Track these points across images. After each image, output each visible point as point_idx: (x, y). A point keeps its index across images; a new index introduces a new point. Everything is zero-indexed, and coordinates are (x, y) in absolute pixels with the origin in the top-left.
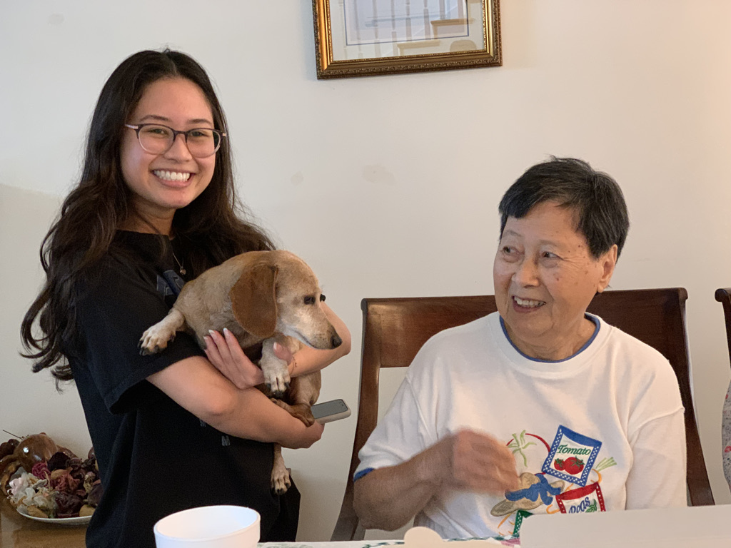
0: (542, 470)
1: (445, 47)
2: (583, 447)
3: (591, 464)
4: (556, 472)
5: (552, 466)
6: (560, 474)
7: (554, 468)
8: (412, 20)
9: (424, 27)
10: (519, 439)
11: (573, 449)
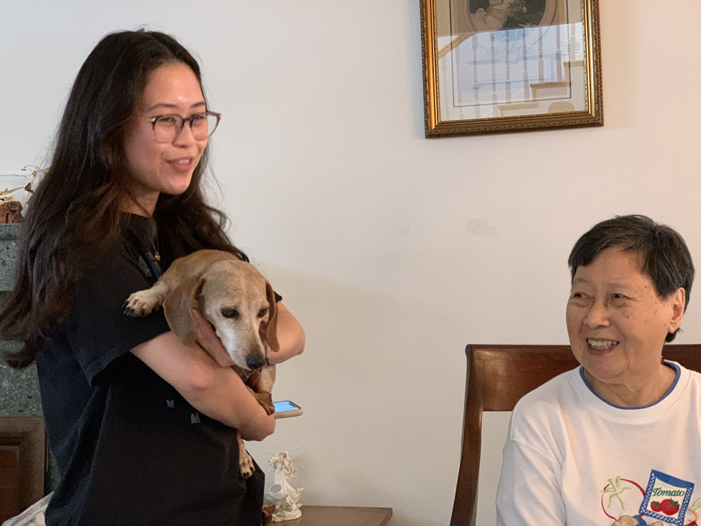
0: (640, 512)
1: (543, 109)
2: (677, 489)
3: (686, 504)
4: (654, 513)
5: (649, 508)
6: (658, 515)
7: (651, 510)
8: (511, 84)
9: (523, 90)
10: (615, 484)
11: (667, 492)
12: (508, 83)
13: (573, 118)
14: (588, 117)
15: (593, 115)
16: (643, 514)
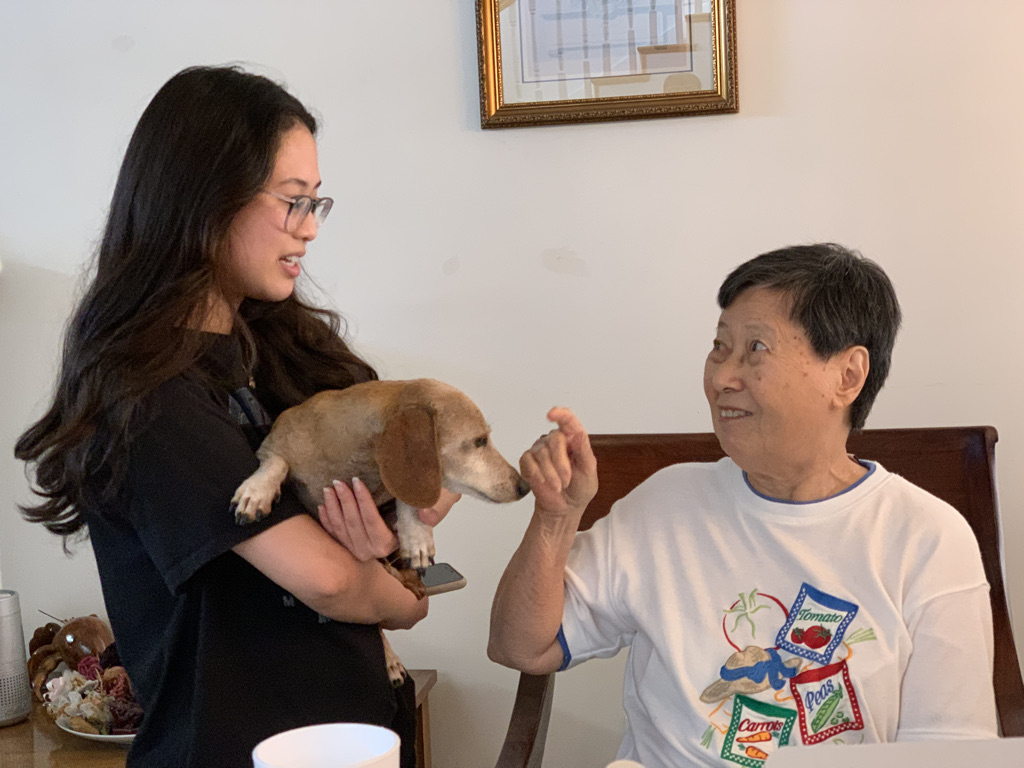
0: (775, 643)
2: (832, 612)
3: (840, 635)
4: (792, 646)
5: (788, 638)
7: (790, 641)
8: (611, 49)
9: (627, 57)
11: (818, 615)
12: (606, 47)
13: (695, 100)
14: (717, 99)
15: (724, 96)
16: (779, 647)
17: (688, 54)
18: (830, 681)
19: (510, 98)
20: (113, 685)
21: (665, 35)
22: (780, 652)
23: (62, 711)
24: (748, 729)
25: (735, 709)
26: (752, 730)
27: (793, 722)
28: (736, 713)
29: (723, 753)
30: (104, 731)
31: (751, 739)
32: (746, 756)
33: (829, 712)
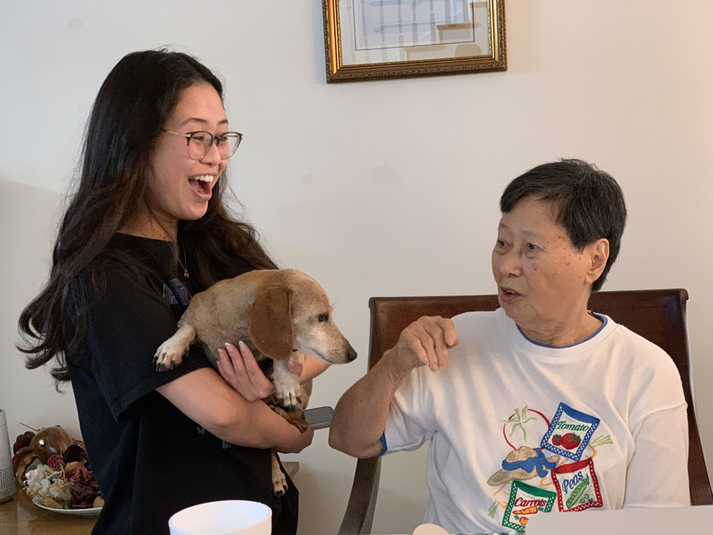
0: (541, 445)
2: (582, 423)
3: (587, 440)
4: (553, 447)
5: (550, 442)
6: (557, 449)
7: (551, 443)
9: (429, 32)
10: (521, 415)
11: (571, 426)
12: (415, 25)
13: (477, 62)
14: (494, 61)
15: (497, 59)
16: (543, 447)
17: (472, 30)
18: (580, 472)
19: (347, 61)
20: (73, 475)
21: (455, 17)
22: (544, 451)
23: (37, 493)
24: (521, 505)
25: (512, 491)
26: (524, 506)
27: (553, 500)
28: (513, 494)
29: (503, 522)
30: (66, 507)
31: (523, 512)
32: (520, 524)
33: (579, 494)
